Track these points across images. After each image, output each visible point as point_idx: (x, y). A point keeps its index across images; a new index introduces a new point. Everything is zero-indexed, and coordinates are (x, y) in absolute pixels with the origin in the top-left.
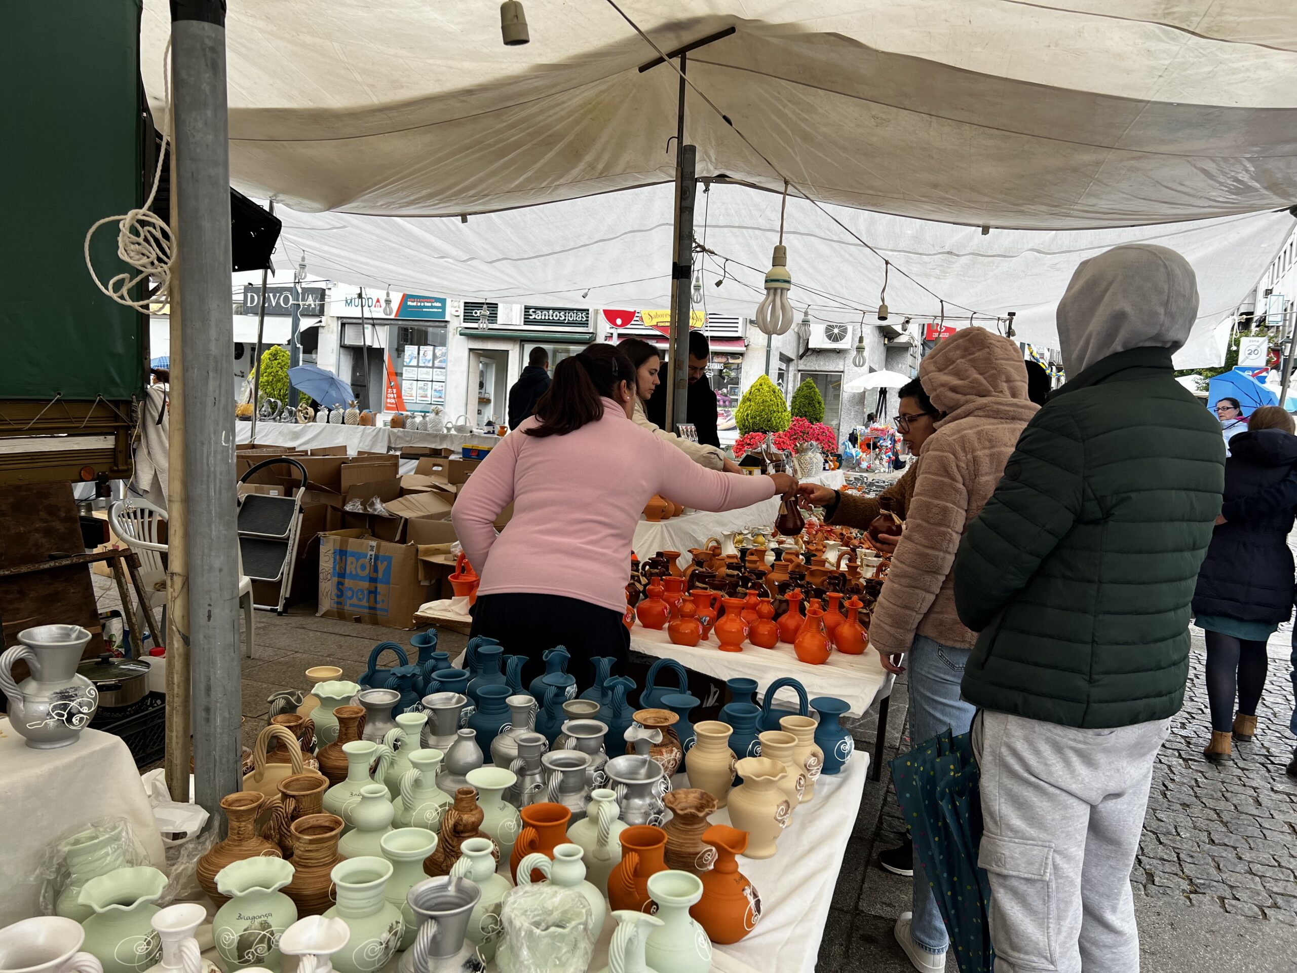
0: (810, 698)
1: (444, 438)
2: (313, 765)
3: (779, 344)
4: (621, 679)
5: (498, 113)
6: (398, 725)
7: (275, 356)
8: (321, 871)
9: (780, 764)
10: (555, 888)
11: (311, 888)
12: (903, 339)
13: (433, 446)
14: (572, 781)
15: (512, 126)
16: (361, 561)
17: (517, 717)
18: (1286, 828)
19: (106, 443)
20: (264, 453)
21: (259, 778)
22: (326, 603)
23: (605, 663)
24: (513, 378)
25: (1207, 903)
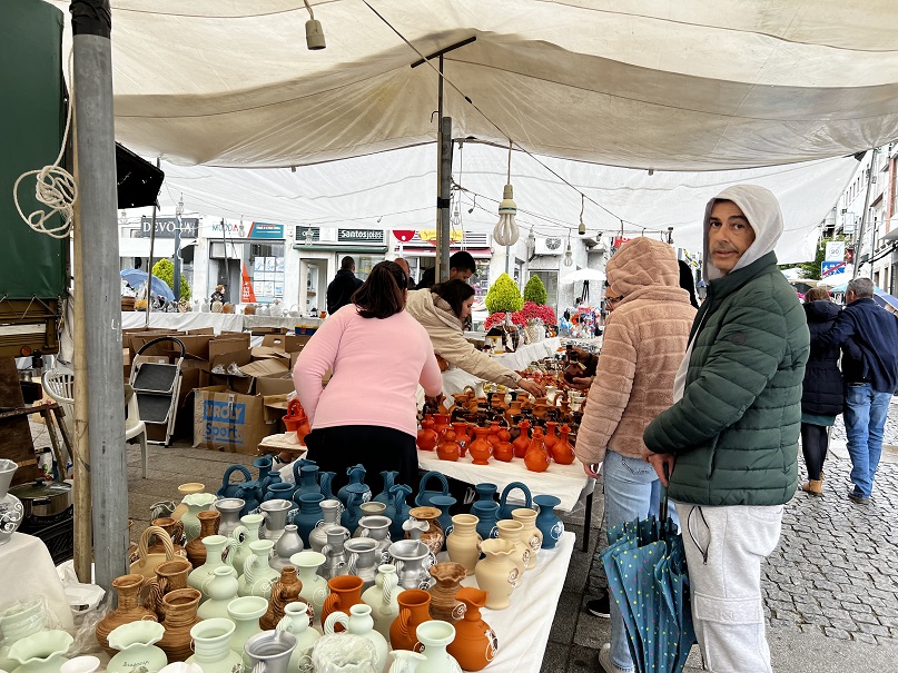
0: (533, 496)
1: (282, 320)
2: (183, 554)
3: (515, 252)
4: (401, 487)
5: (315, 97)
6: (243, 524)
7: (163, 266)
8: (184, 630)
9: (511, 543)
10: (351, 636)
11: (177, 643)
12: (598, 247)
13: (274, 326)
14: (365, 559)
15: (324, 106)
16: (224, 408)
17: (327, 515)
18: (866, 576)
19: (40, 329)
20: (155, 333)
21: (143, 564)
22: (199, 438)
23: (391, 476)
24: (331, 277)
25: (813, 630)
